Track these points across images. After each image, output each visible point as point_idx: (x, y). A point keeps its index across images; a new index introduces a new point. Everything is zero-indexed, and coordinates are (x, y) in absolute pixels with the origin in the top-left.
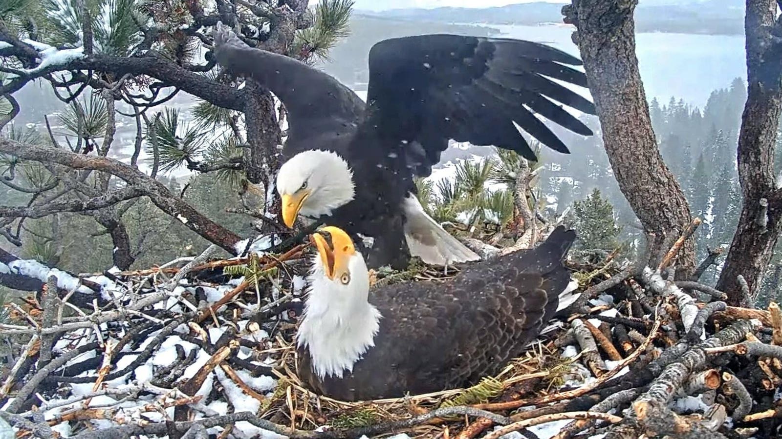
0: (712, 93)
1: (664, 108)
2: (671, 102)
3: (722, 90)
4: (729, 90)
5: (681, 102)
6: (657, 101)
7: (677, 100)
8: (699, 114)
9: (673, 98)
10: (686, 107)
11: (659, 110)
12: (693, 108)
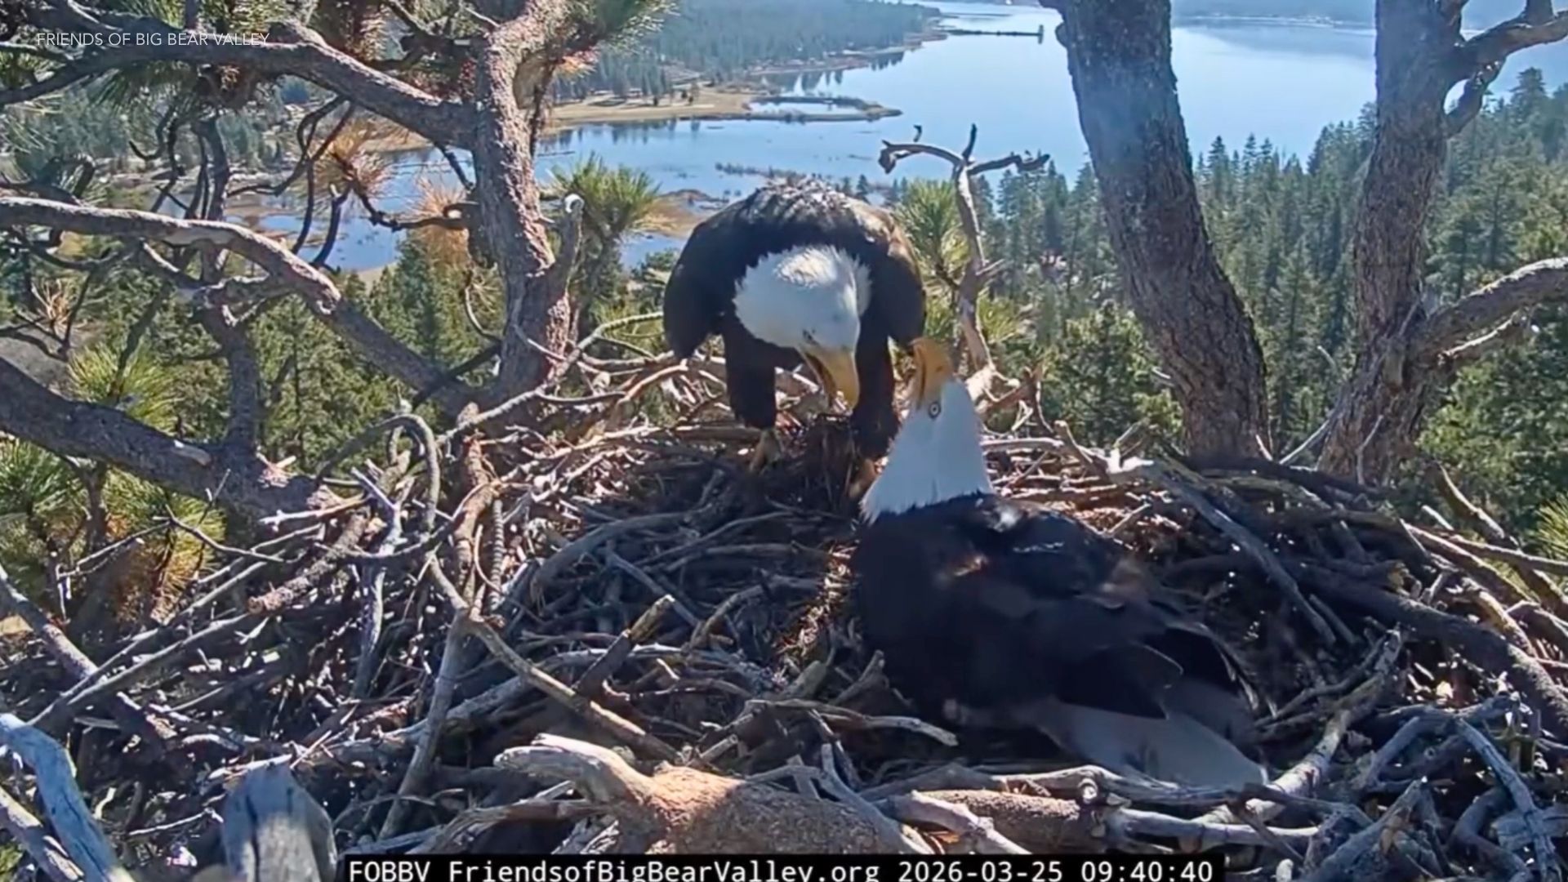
0: (1325, 130)
1: (1236, 155)
2: (1249, 146)
3: (1342, 125)
4: (1355, 125)
5: (1267, 145)
6: (1224, 142)
7: (1259, 142)
8: (1298, 168)
9: (1252, 139)
10: (1276, 155)
11: (1226, 161)
12: (1289, 156)
